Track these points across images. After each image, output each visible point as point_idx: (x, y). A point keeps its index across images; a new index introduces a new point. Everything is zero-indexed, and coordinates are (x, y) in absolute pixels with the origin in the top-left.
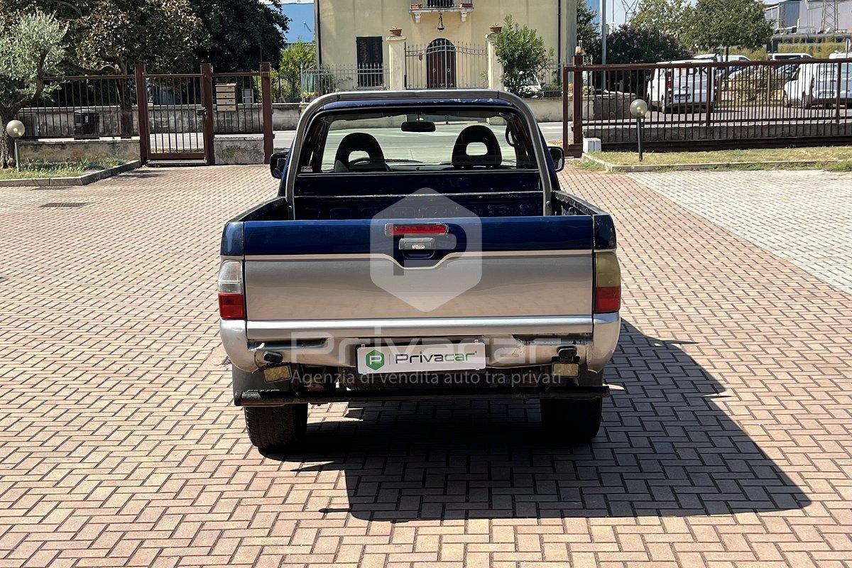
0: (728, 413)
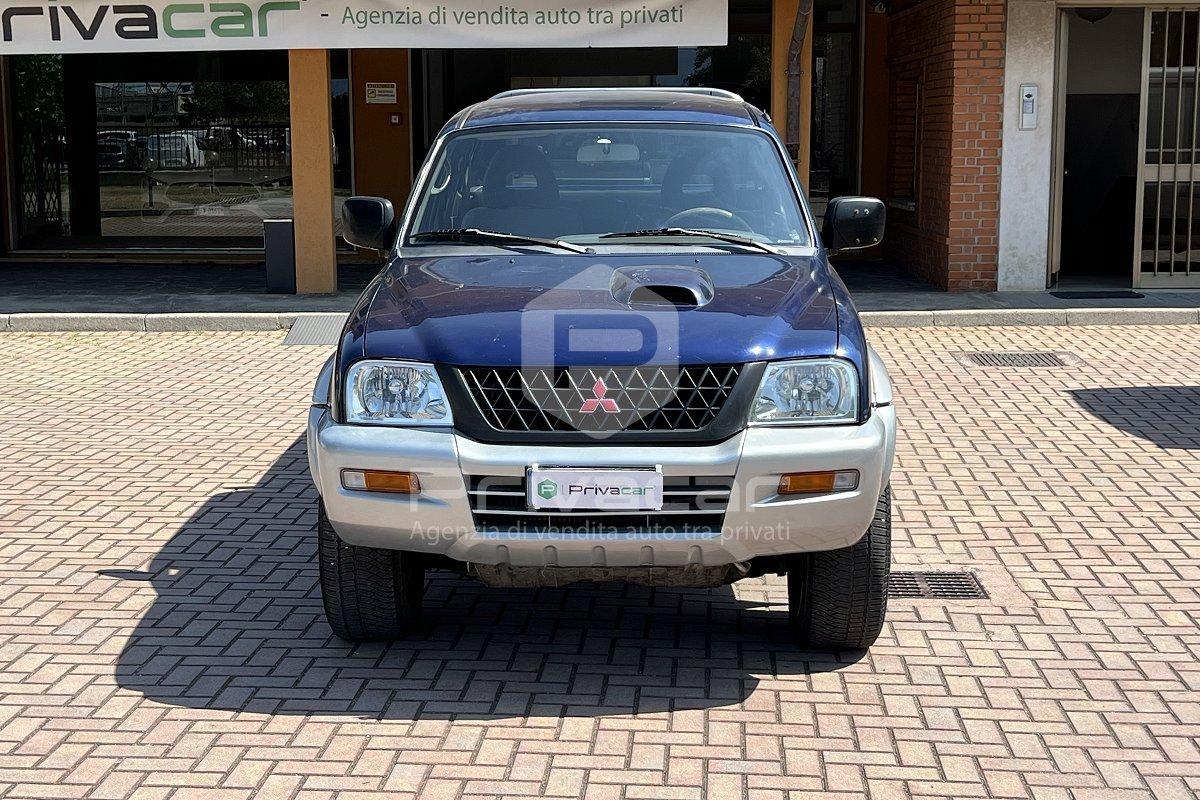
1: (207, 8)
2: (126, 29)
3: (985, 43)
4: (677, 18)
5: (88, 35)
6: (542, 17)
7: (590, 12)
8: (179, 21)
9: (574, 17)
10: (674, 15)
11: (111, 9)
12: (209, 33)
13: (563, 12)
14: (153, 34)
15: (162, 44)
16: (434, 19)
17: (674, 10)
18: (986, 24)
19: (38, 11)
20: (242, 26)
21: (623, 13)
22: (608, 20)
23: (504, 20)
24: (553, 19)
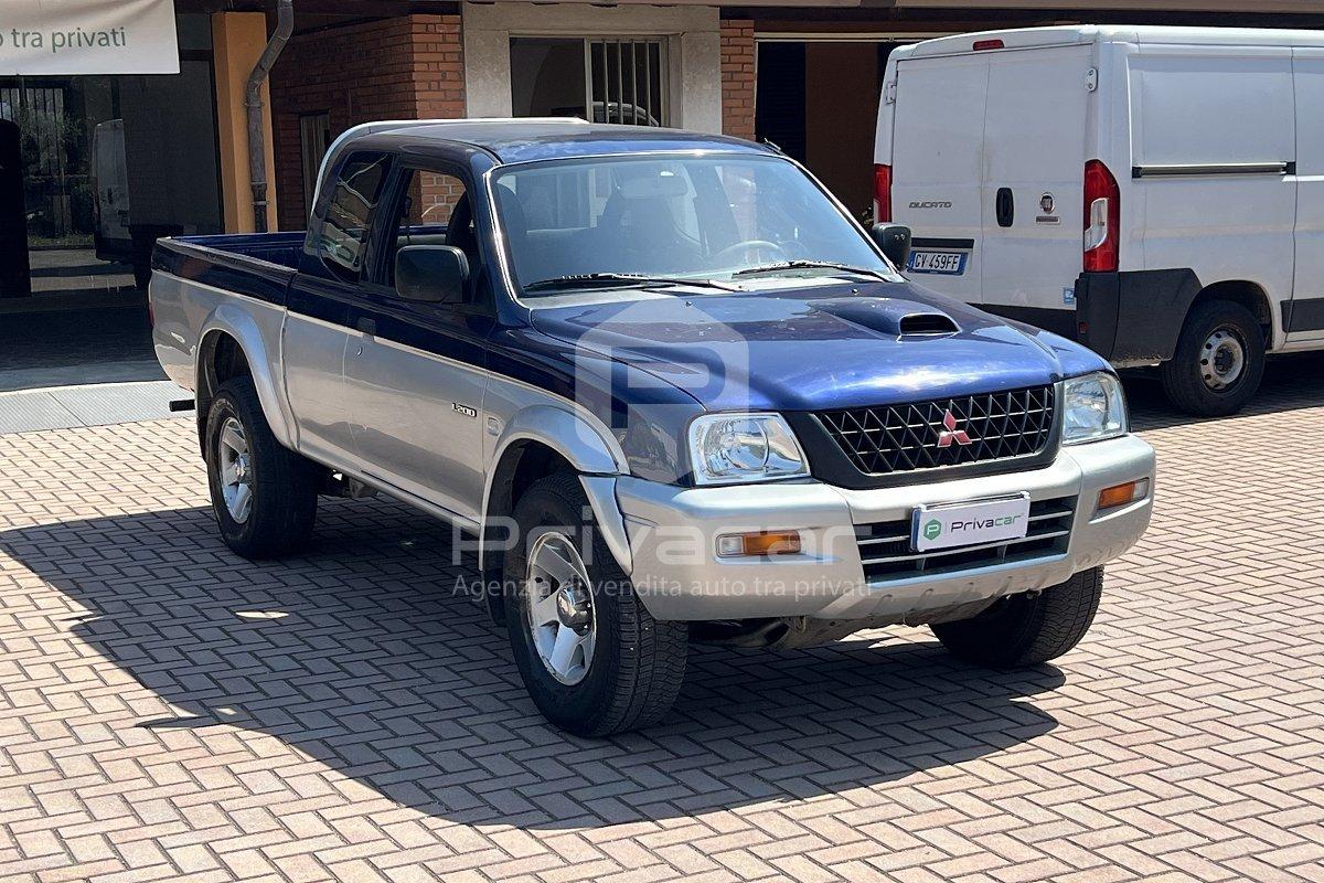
0: (66, 598)
3: (444, 73)
4: (119, 41)
7: (14, 33)
10: (115, 39)
17: (114, 33)
18: (444, 53)
21: (54, 35)
22: (37, 43)
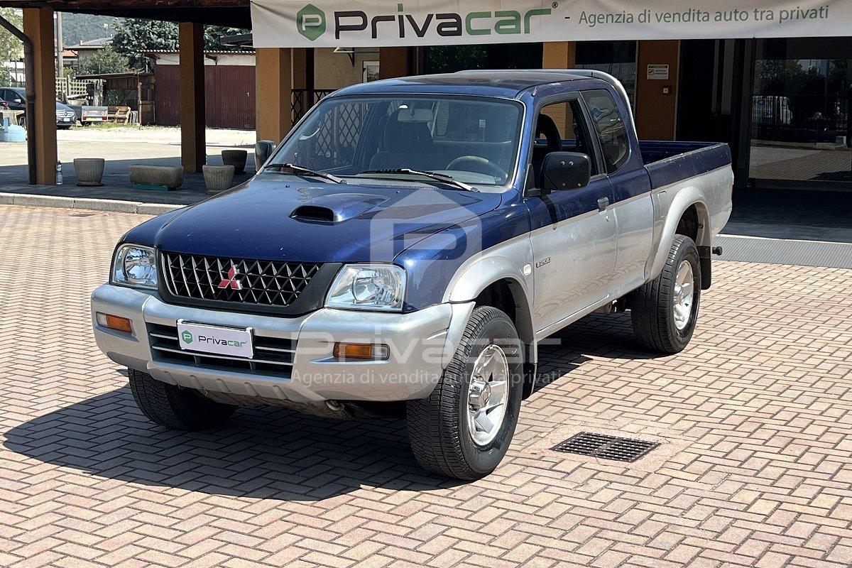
1: (493, 15)
2: (443, 29)
4: (824, 15)
5: (421, 33)
6: (720, 15)
7: (756, 11)
8: (476, 24)
9: (744, 16)
10: (821, 13)
11: (434, 17)
12: (493, 31)
13: (736, 12)
14: (459, 33)
15: (465, 39)
16: (642, 19)
17: (821, 9)
19: (392, 18)
20: (514, 27)
21: (781, 12)
22: (770, 17)
23: (691, 19)
24: (728, 17)
